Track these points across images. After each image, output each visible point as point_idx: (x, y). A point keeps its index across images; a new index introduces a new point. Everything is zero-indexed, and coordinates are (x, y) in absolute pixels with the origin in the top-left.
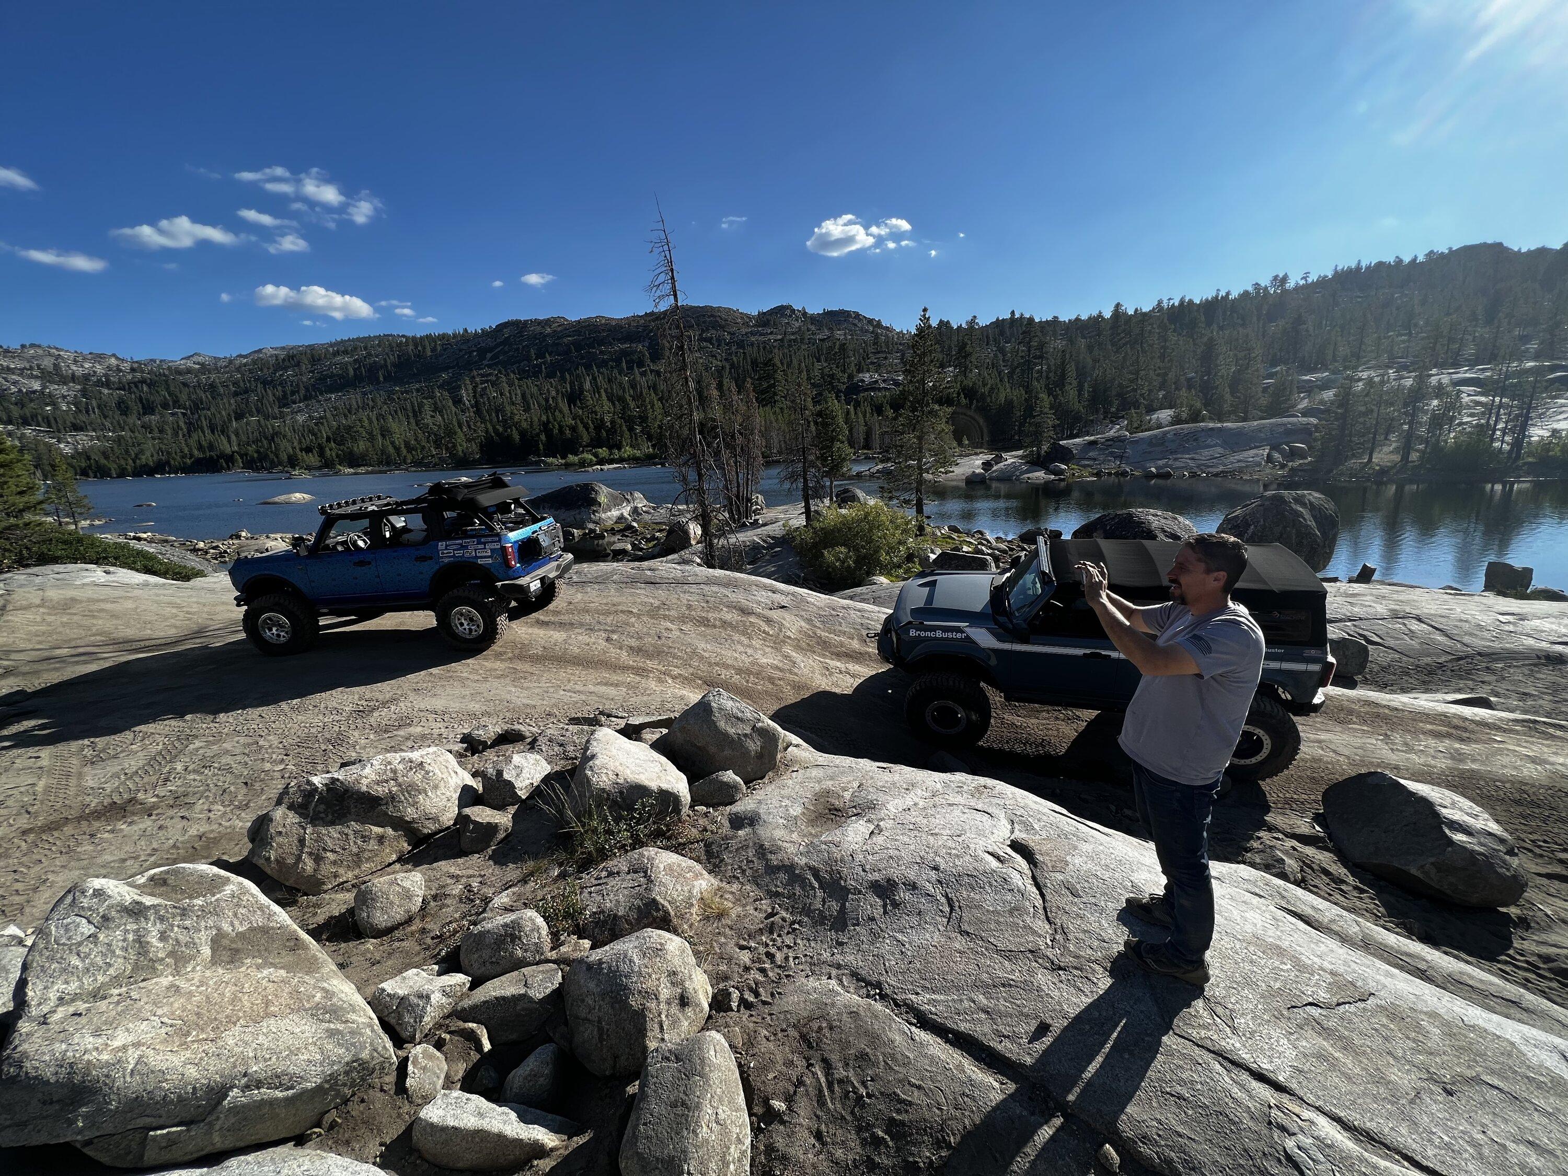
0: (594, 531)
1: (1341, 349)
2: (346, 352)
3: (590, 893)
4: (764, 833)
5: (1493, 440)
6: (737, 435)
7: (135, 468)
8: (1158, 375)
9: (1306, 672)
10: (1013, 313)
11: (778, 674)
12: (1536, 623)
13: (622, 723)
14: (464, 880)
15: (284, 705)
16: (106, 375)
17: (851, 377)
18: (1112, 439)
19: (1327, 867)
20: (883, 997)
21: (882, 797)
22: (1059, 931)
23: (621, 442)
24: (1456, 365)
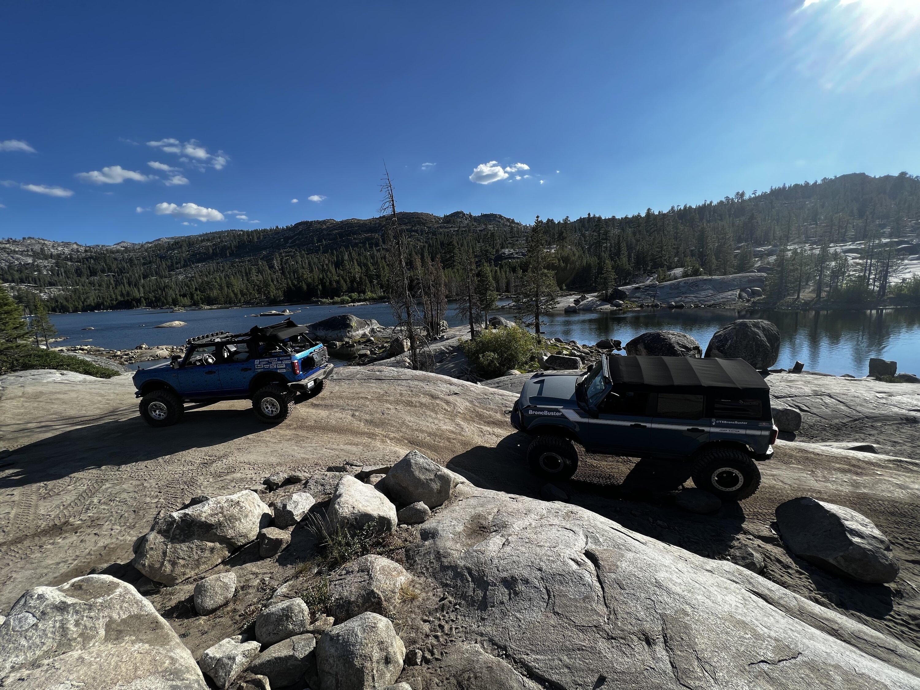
0: (348, 343)
1: (778, 233)
2: (208, 240)
3: (335, 585)
4: (440, 543)
5: (868, 285)
6: (432, 287)
7: (84, 307)
8: (674, 248)
9: (761, 436)
10: (589, 214)
11: (453, 436)
12: (899, 398)
13: (359, 470)
14: (260, 576)
15: (160, 459)
16: (70, 254)
17: (497, 251)
18: (649, 286)
19: (780, 558)
20: (508, 656)
21: (510, 520)
22: (612, 612)
23: (365, 289)
24: (844, 241)
